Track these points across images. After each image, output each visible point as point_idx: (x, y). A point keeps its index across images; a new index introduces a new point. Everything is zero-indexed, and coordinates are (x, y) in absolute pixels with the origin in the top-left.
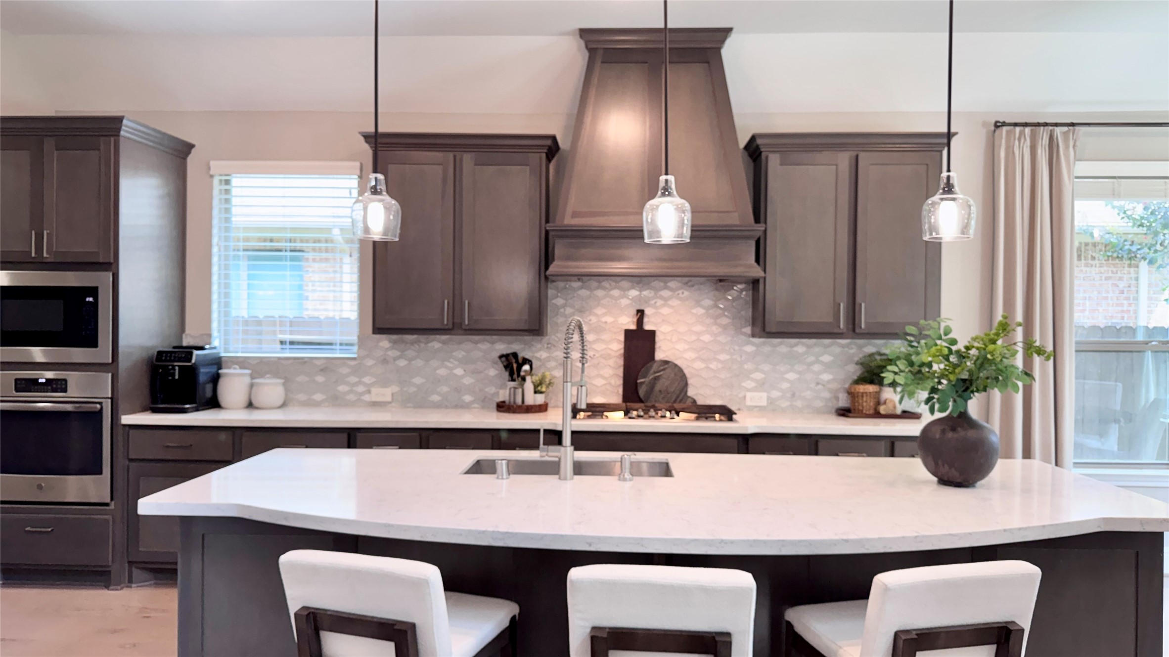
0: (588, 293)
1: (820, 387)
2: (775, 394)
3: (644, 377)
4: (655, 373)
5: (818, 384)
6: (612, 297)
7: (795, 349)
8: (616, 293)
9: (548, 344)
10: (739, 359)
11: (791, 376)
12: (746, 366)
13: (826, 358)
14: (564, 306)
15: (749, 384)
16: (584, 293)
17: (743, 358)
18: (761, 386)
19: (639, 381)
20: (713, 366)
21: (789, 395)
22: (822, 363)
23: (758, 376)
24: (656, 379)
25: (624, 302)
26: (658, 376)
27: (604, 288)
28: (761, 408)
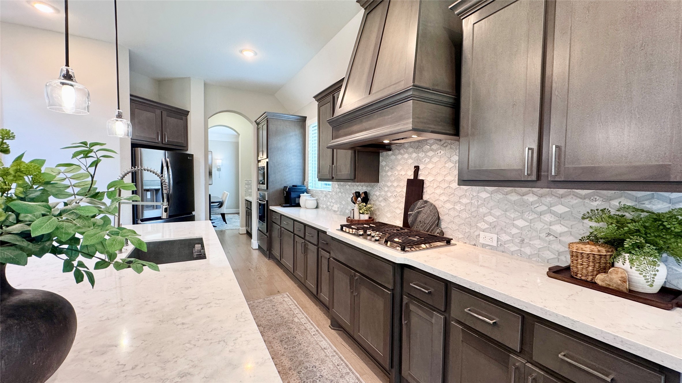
0: (395, 157)
1: (551, 238)
2: (505, 237)
3: (412, 211)
4: (419, 208)
5: (549, 234)
6: (404, 159)
7: (525, 198)
8: (406, 156)
9: (379, 188)
10: (476, 203)
11: (520, 223)
12: (481, 210)
13: (560, 209)
14: (386, 165)
15: (482, 225)
16: (393, 157)
17: (479, 203)
18: (492, 227)
19: (409, 213)
20: (458, 207)
21: (517, 241)
22: (554, 213)
23: (490, 219)
24: (419, 213)
25: (410, 161)
26: (420, 211)
27: (401, 154)
28: (492, 247)
